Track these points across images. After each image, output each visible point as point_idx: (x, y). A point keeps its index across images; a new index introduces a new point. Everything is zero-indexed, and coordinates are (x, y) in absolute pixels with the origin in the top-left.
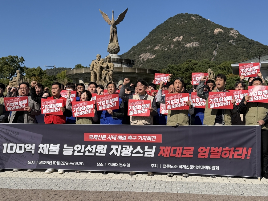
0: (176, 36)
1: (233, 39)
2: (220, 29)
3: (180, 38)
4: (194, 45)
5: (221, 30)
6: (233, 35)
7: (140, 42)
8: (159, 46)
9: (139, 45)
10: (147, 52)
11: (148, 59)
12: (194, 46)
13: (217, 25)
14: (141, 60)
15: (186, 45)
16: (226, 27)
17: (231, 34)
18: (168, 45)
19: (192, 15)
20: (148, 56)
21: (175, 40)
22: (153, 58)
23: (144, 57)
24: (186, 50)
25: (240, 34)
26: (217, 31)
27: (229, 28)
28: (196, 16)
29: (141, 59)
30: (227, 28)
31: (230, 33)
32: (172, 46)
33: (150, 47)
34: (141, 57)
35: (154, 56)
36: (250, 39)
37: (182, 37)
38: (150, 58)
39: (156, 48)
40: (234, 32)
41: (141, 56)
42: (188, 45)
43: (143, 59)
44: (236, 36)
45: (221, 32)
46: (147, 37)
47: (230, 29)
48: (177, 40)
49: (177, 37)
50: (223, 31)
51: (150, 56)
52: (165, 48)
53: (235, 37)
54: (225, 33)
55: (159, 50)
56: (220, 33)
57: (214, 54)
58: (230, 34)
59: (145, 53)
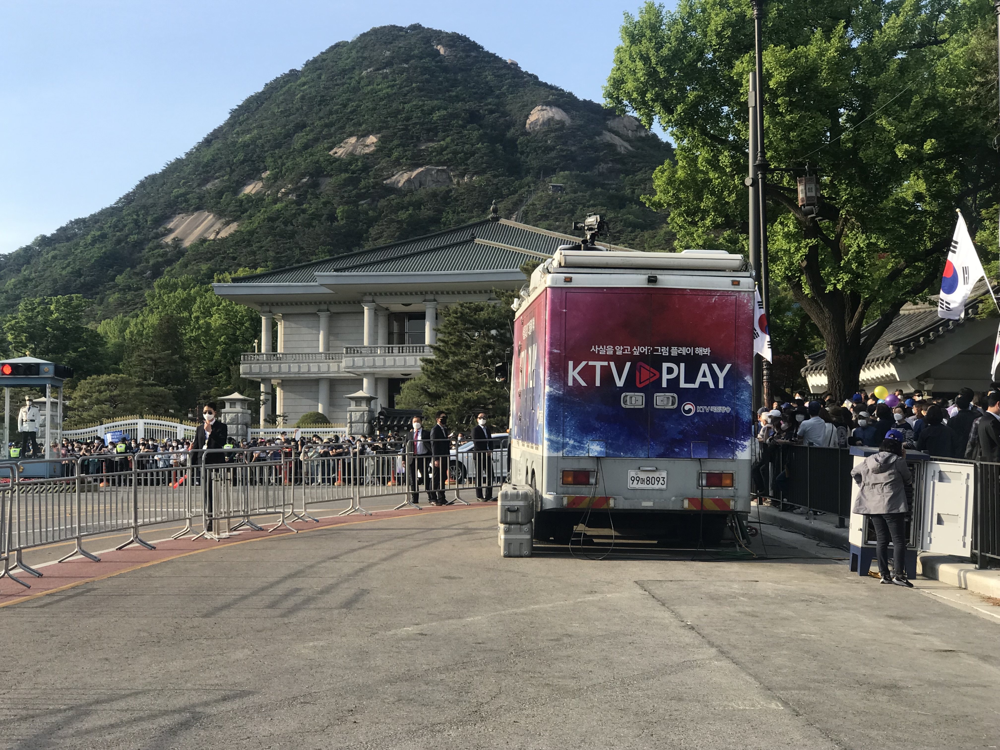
0: (350, 136)
1: (615, 161)
2: (556, 110)
3: (368, 141)
4: (429, 179)
5: (559, 114)
6: (616, 141)
8: (261, 179)
9: (174, 170)
10: (199, 208)
11: (203, 241)
12: (428, 184)
14: (169, 246)
15: (391, 180)
17: (608, 137)
18: (303, 176)
19: (438, 35)
20: (201, 228)
22: (223, 240)
23: (183, 233)
24: (389, 204)
26: (541, 115)
28: (454, 40)
29: (169, 241)
31: (605, 129)
32: (324, 183)
33: (217, 181)
34: (168, 232)
37: (372, 139)
38: (213, 237)
39: (249, 189)
41: (171, 223)
42: (399, 180)
43: (177, 241)
44: (626, 144)
45: (561, 122)
48: (352, 154)
49: (353, 140)
50: (570, 121)
51: (212, 226)
53: (624, 149)
54: (576, 129)
55: (258, 197)
56: (554, 125)
58: (601, 135)
59: (187, 211)
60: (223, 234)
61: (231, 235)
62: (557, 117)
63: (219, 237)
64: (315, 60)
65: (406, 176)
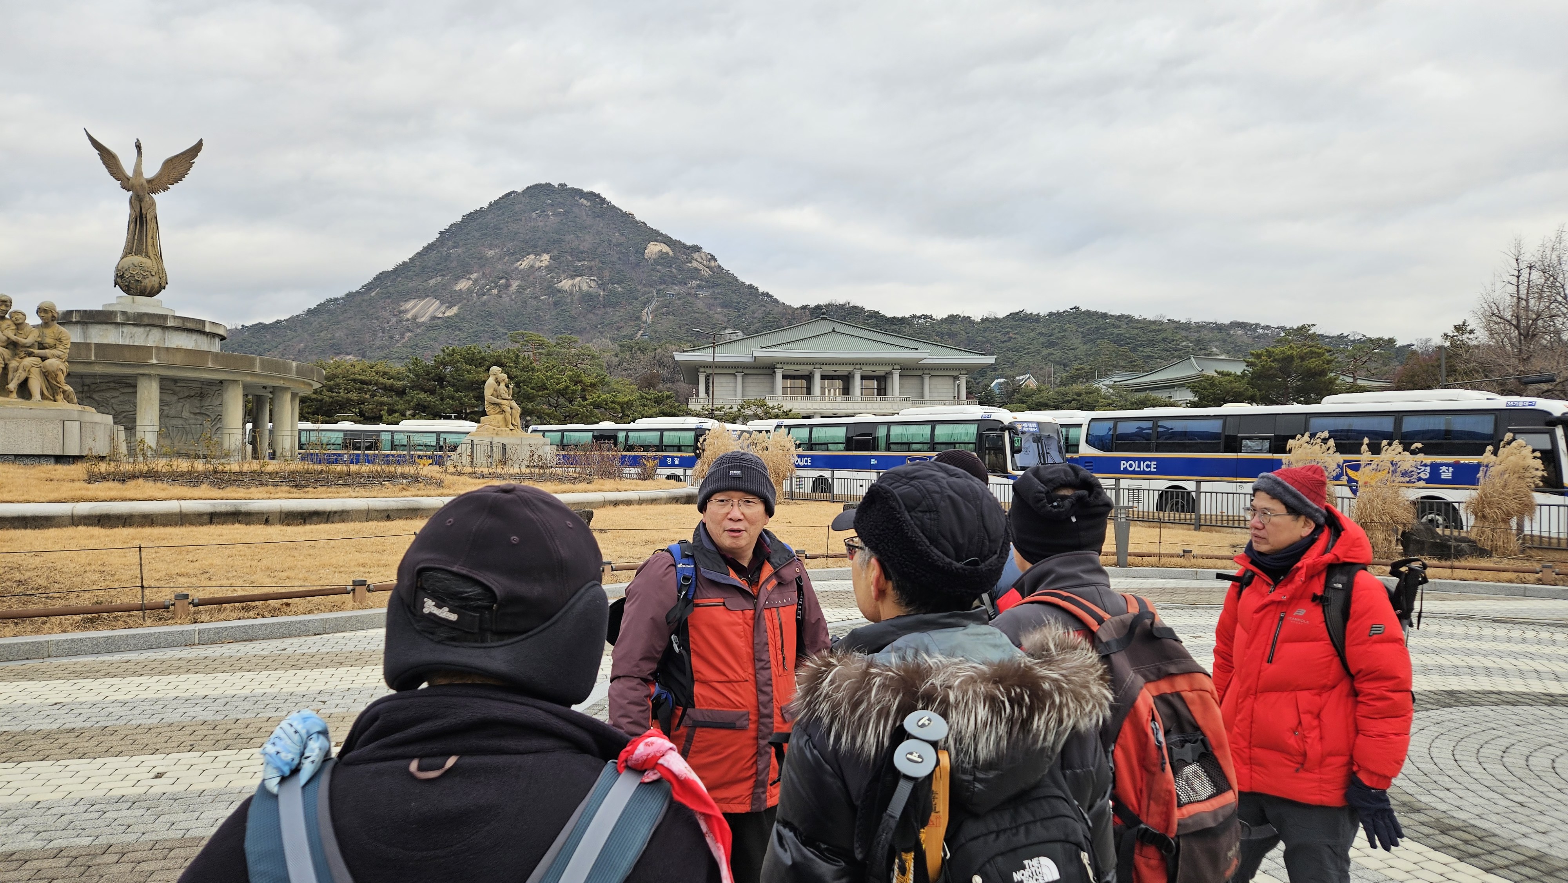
0: (529, 254)
1: (701, 280)
2: (663, 245)
3: (543, 258)
4: (585, 284)
5: (665, 248)
6: (701, 267)
7: (407, 260)
8: (469, 279)
9: (402, 269)
10: (428, 296)
11: (434, 318)
12: (585, 287)
13: (657, 232)
14: (408, 320)
15: (560, 285)
16: (679, 242)
17: (695, 264)
18: (501, 278)
19: (579, 193)
20: (431, 309)
21: (524, 264)
22: (448, 317)
23: (418, 312)
24: (559, 298)
25: (719, 266)
26: (654, 249)
27: (689, 243)
28: (593, 196)
29: (409, 316)
30: (684, 246)
31: (692, 258)
32: (515, 284)
33: (439, 279)
34: (405, 312)
35: (455, 310)
36: (747, 283)
37: (546, 257)
38: (440, 315)
39: (463, 285)
40: (704, 257)
41: (409, 305)
42: (566, 284)
43: (415, 318)
44: (707, 270)
45: (667, 253)
46: (429, 248)
47: (690, 247)
48: (532, 267)
49: (532, 257)
50: (671, 253)
51: (439, 308)
52: (490, 289)
53: (706, 272)
54: (675, 258)
55: (470, 291)
56: (662, 255)
57: (644, 318)
58: (691, 263)
59: (421, 297)
60: (447, 314)
61: (456, 315)
62: (664, 250)
63: (446, 315)
64: (496, 202)
65: (570, 282)
